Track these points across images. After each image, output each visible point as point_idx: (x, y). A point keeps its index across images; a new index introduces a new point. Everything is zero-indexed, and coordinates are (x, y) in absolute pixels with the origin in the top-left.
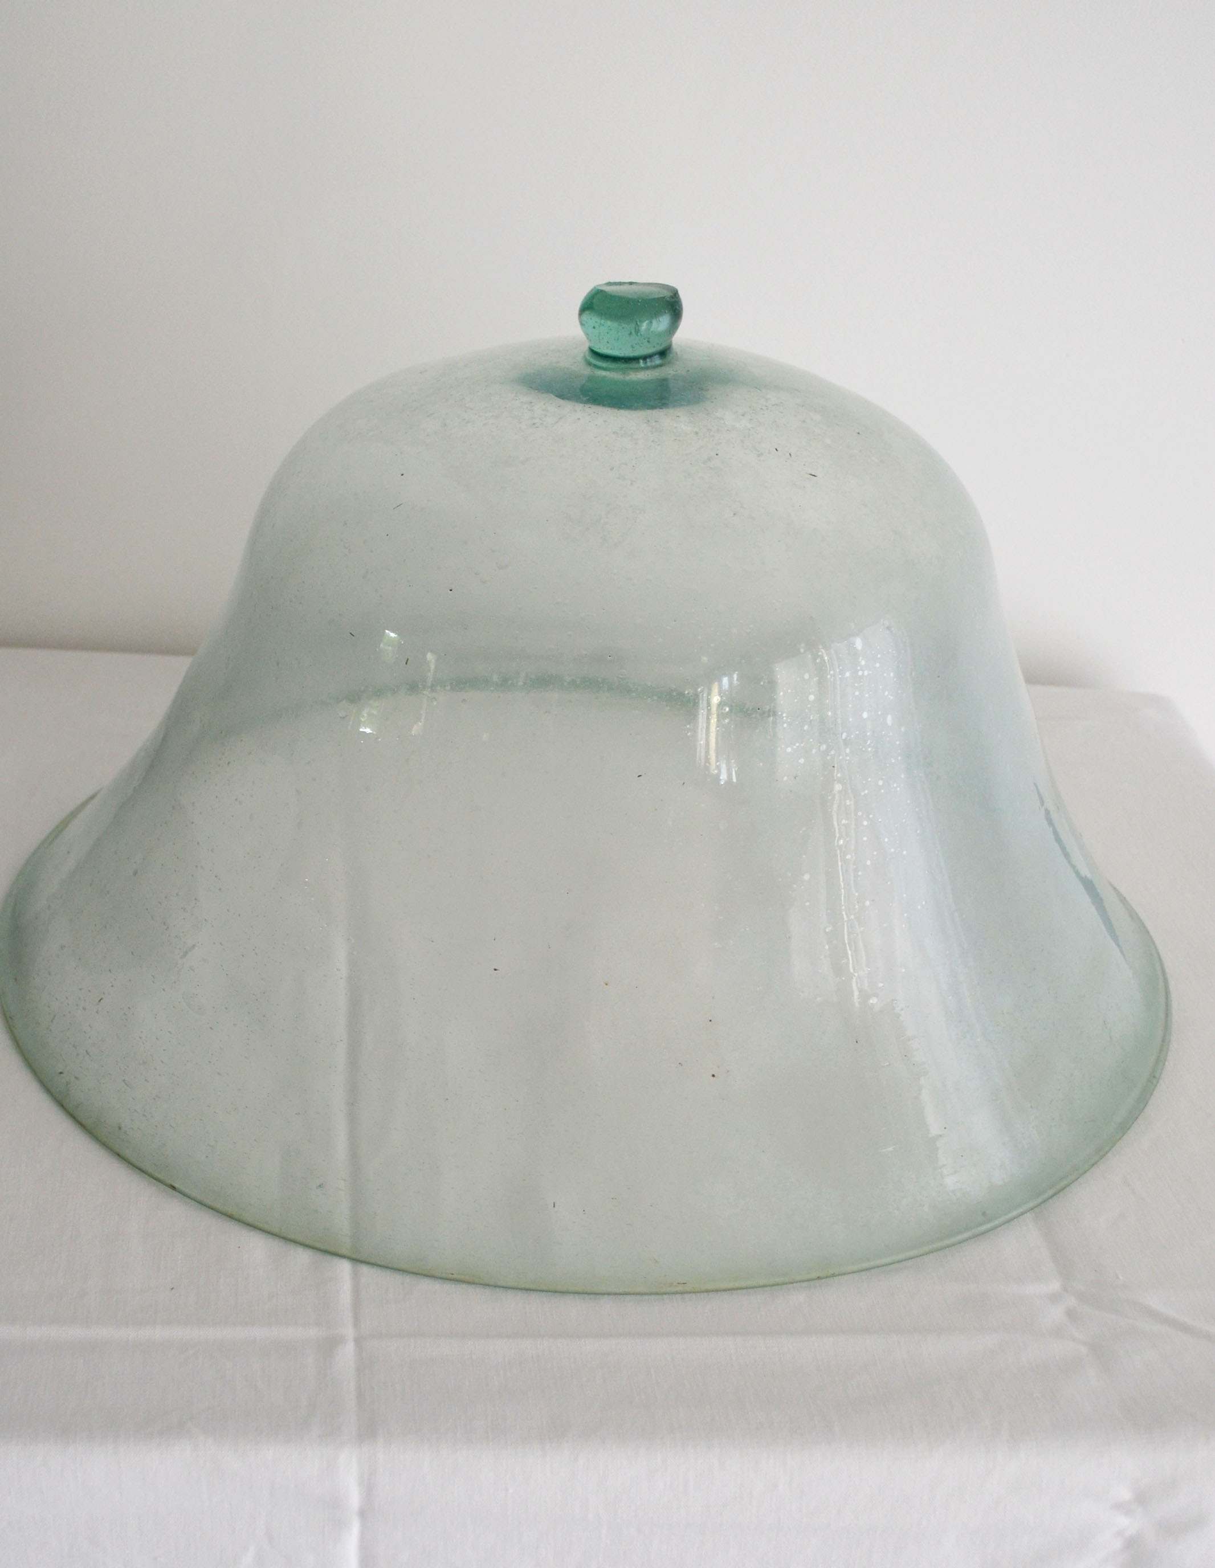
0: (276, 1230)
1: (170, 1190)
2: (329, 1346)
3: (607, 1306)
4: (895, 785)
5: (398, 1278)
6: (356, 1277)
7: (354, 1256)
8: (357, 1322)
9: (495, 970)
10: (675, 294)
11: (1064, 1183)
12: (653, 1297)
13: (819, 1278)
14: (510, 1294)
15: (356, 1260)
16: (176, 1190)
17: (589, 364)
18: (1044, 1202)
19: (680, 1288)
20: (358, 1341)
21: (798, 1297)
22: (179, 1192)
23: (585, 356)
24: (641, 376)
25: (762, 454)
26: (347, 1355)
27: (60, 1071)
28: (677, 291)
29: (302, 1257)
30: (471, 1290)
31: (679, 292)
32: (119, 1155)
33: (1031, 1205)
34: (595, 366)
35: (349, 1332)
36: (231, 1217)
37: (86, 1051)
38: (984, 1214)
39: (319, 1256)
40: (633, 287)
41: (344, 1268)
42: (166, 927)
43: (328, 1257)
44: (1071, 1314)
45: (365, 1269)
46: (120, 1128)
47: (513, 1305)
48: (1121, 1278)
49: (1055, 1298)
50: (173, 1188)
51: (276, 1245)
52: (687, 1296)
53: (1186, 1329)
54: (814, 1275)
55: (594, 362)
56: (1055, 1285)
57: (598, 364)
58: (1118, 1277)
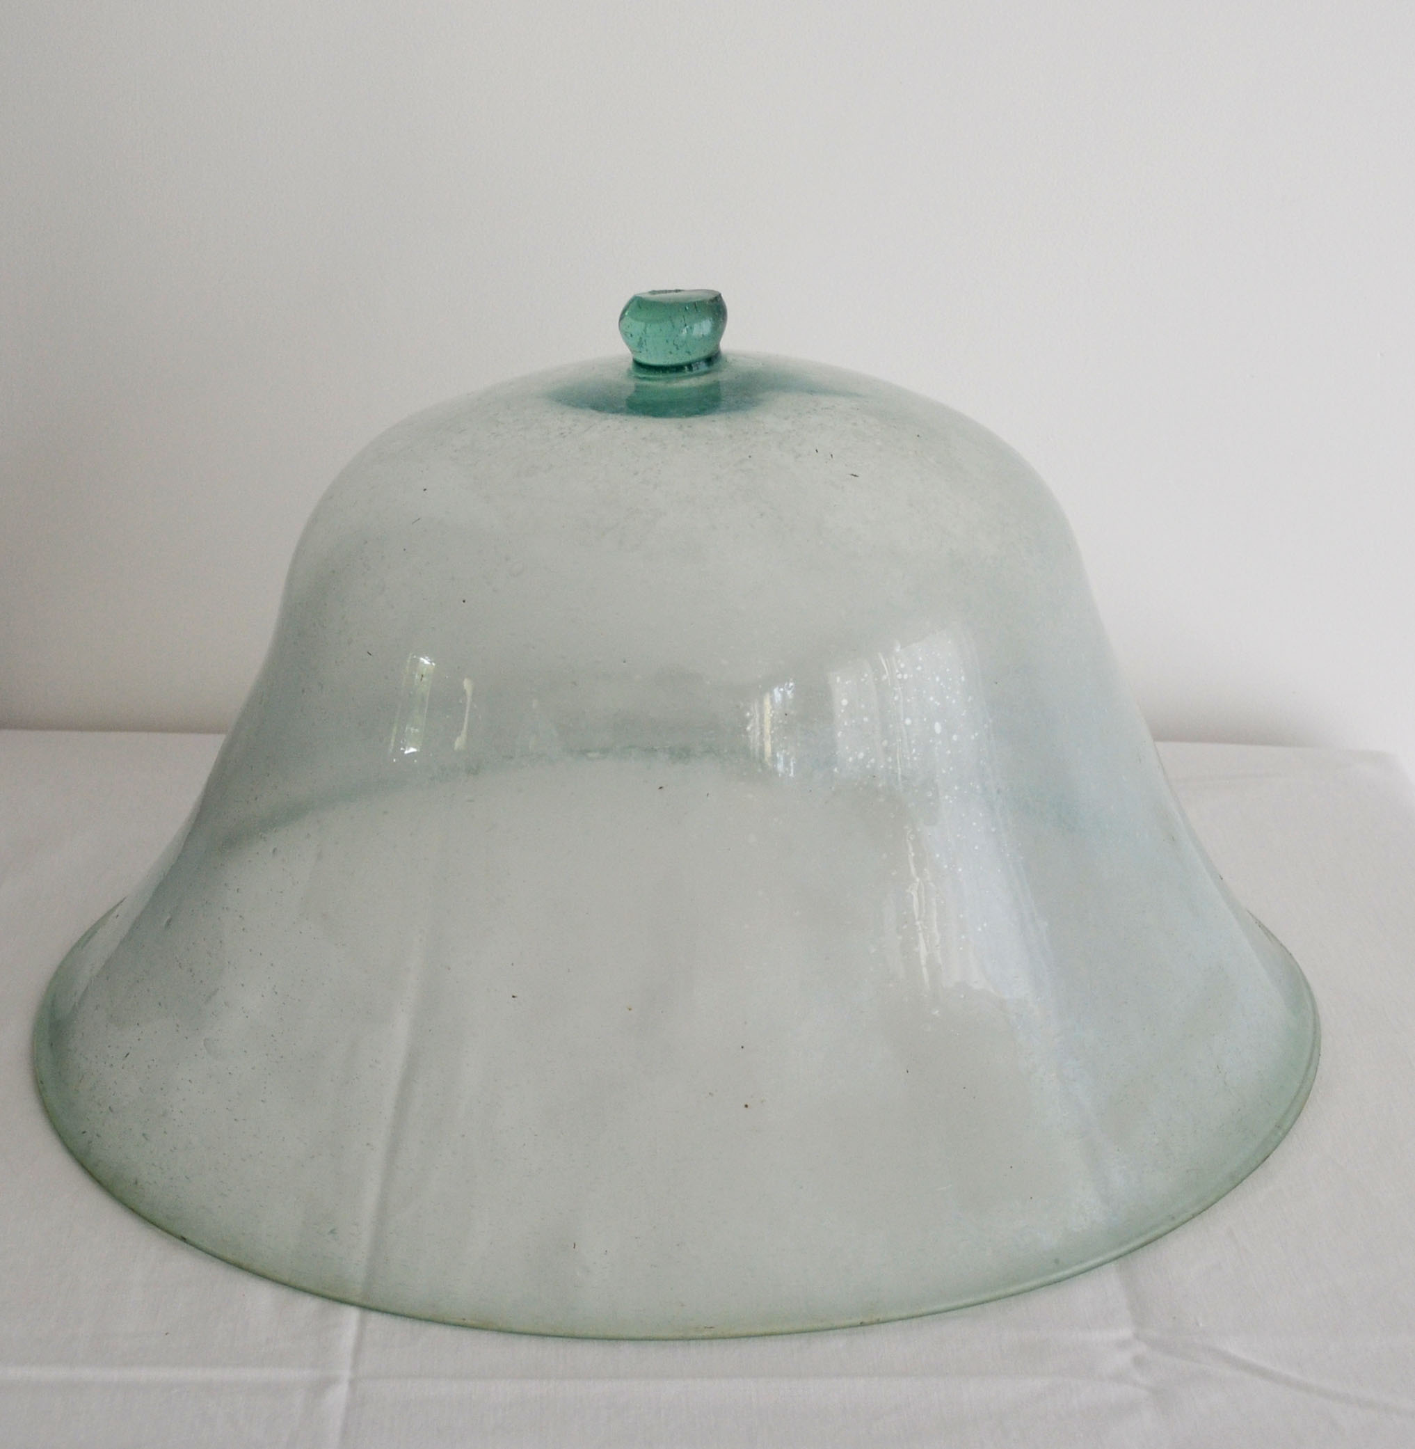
0: (286, 1278)
1: (182, 1243)
2: (321, 1386)
3: (627, 1351)
4: (947, 797)
5: (408, 1324)
6: (362, 1323)
7: (365, 1303)
8: (355, 1366)
9: (514, 997)
10: (717, 296)
11: (1157, 1232)
12: (677, 1343)
13: (862, 1324)
14: (525, 1340)
15: (364, 1307)
16: (187, 1243)
17: (636, 377)
18: (1131, 1251)
19: (707, 1333)
20: (352, 1383)
21: (837, 1343)
22: (191, 1245)
23: (627, 368)
24: (686, 383)
25: (800, 455)
26: (339, 1395)
27: (83, 1130)
28: (720, 295)
29: (309, 1306)
30: (484, 1337)
31: (722, 295)
32: (133, 1210)
33: (1115, 1253)
34: (643, 378)
35: (346, 1374)
36: (239, 1267)
37: (110, 1108)
38: (1057, 1261)
39: (327, 1303)
40: (668, 294)
41: (353, 1314)
42: (191, 974)
43: (337, 1305)
44: (1138, 1362)
45: (374, 1316)
46: (136, 1183)
47: (526, 1349)
48: (1201, 1325)
49: (1122, 1345)
50: (184, 1239)
51: (284, 1293)
52: (714, 1342)
53: (1263, 1373)
54: (857, 1320)
55: (640, 375)
56: (1126, 1332)
57: (644, 376)
58: (1197, 1324)
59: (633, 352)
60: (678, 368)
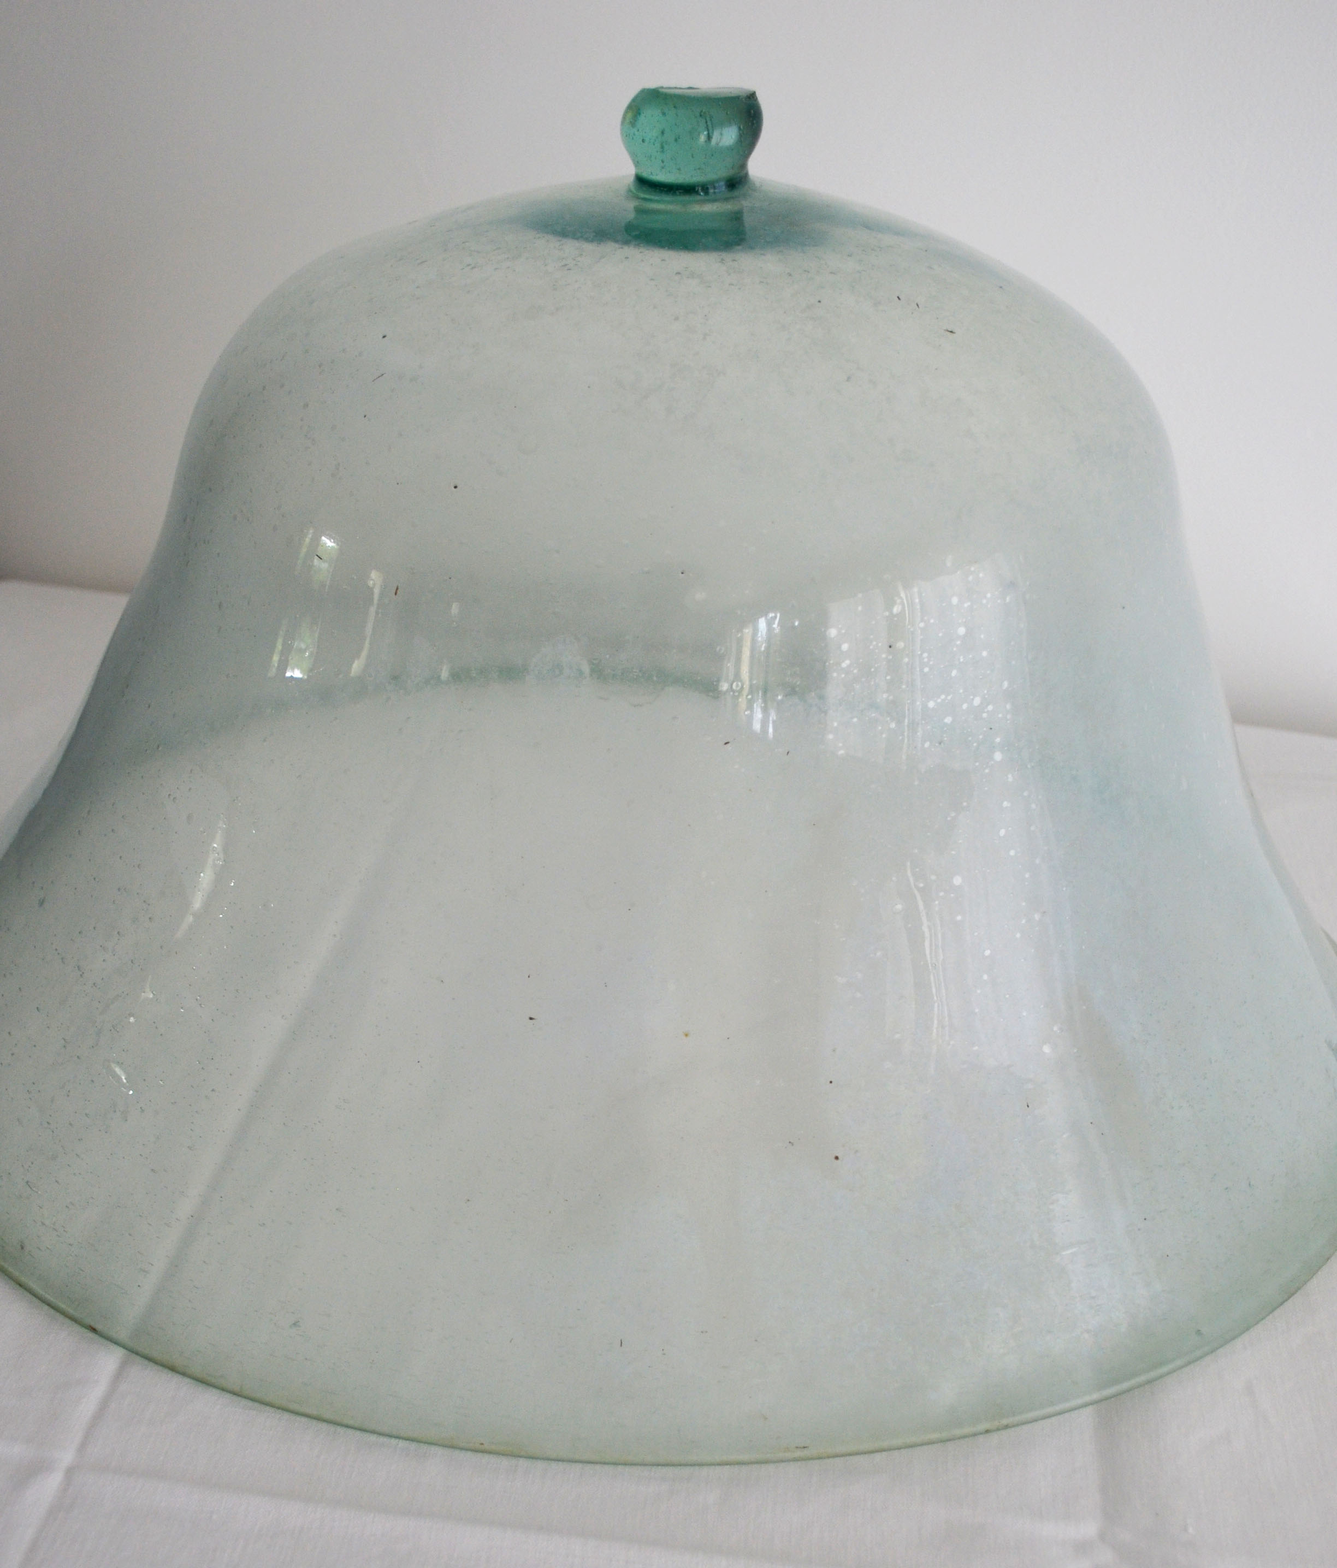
1: (89, 1334)
10: (752, 96)
16: (96, 1334)
17: (638, 198)
22: (101, 1336)
23: (629, 185)
25: (879, 304)
28: (755, 92)
31: (758, 95)
34: (645, 199)
40: (693, 91)
49: (1083, 1547)
55: (642, 195)
56: (1089, 1529)
57: (647, 196)
58: (1186, 1530)
59: (637, 164)
60: (688, 190)
